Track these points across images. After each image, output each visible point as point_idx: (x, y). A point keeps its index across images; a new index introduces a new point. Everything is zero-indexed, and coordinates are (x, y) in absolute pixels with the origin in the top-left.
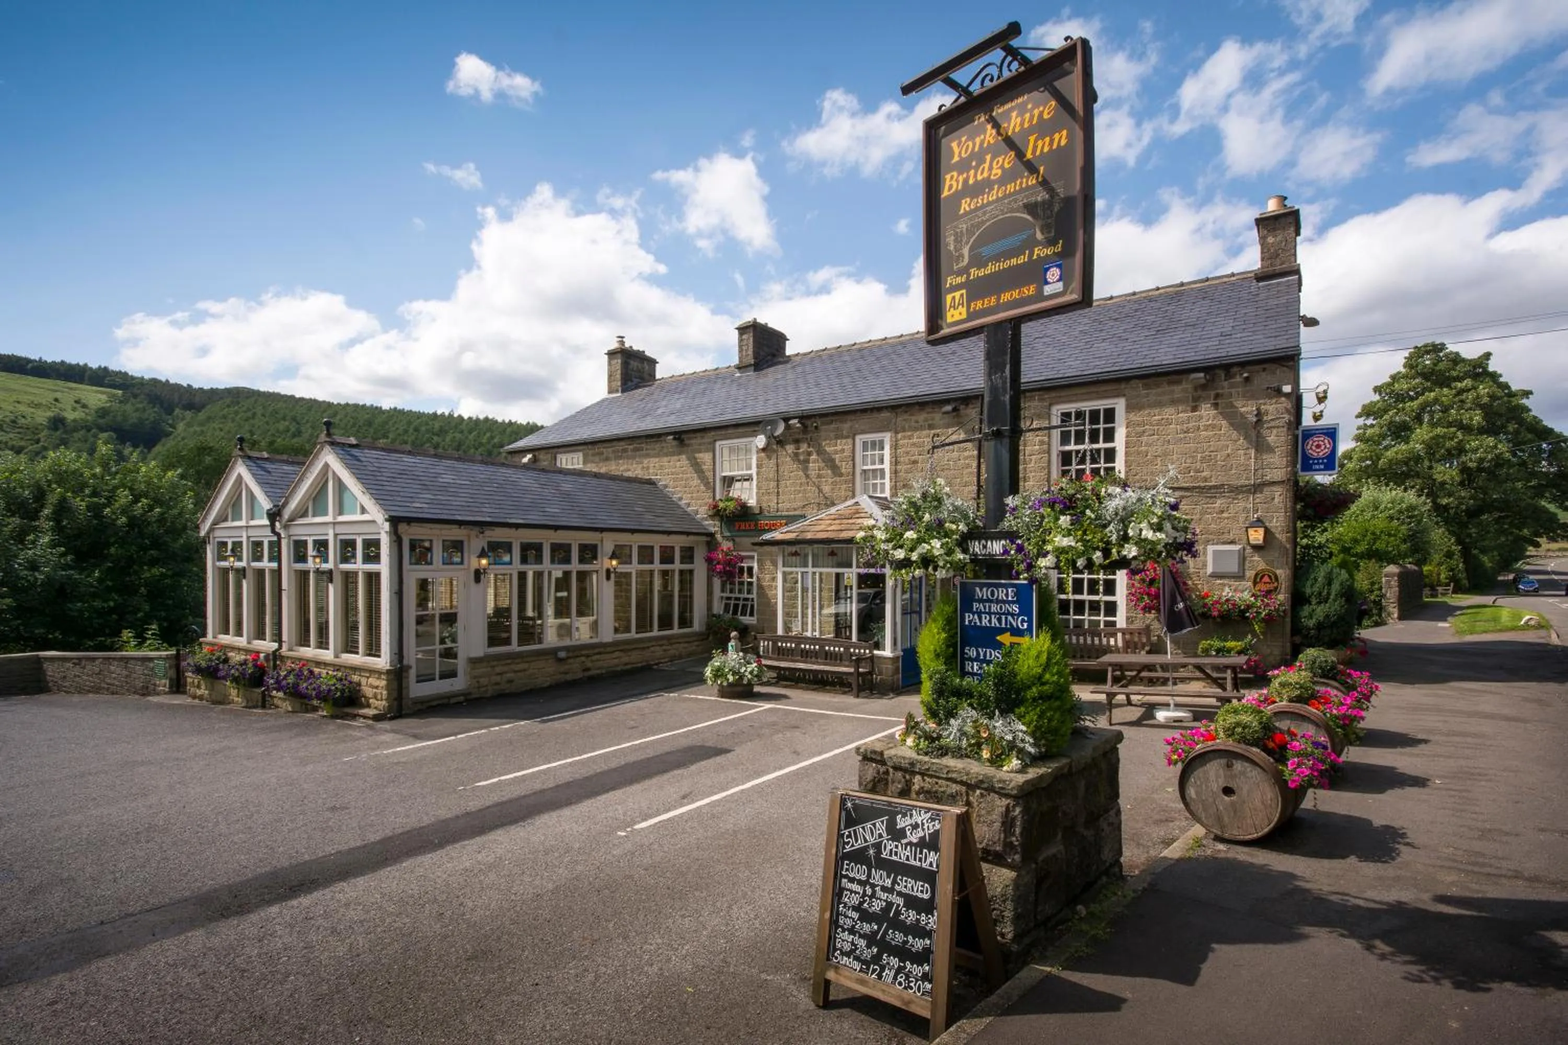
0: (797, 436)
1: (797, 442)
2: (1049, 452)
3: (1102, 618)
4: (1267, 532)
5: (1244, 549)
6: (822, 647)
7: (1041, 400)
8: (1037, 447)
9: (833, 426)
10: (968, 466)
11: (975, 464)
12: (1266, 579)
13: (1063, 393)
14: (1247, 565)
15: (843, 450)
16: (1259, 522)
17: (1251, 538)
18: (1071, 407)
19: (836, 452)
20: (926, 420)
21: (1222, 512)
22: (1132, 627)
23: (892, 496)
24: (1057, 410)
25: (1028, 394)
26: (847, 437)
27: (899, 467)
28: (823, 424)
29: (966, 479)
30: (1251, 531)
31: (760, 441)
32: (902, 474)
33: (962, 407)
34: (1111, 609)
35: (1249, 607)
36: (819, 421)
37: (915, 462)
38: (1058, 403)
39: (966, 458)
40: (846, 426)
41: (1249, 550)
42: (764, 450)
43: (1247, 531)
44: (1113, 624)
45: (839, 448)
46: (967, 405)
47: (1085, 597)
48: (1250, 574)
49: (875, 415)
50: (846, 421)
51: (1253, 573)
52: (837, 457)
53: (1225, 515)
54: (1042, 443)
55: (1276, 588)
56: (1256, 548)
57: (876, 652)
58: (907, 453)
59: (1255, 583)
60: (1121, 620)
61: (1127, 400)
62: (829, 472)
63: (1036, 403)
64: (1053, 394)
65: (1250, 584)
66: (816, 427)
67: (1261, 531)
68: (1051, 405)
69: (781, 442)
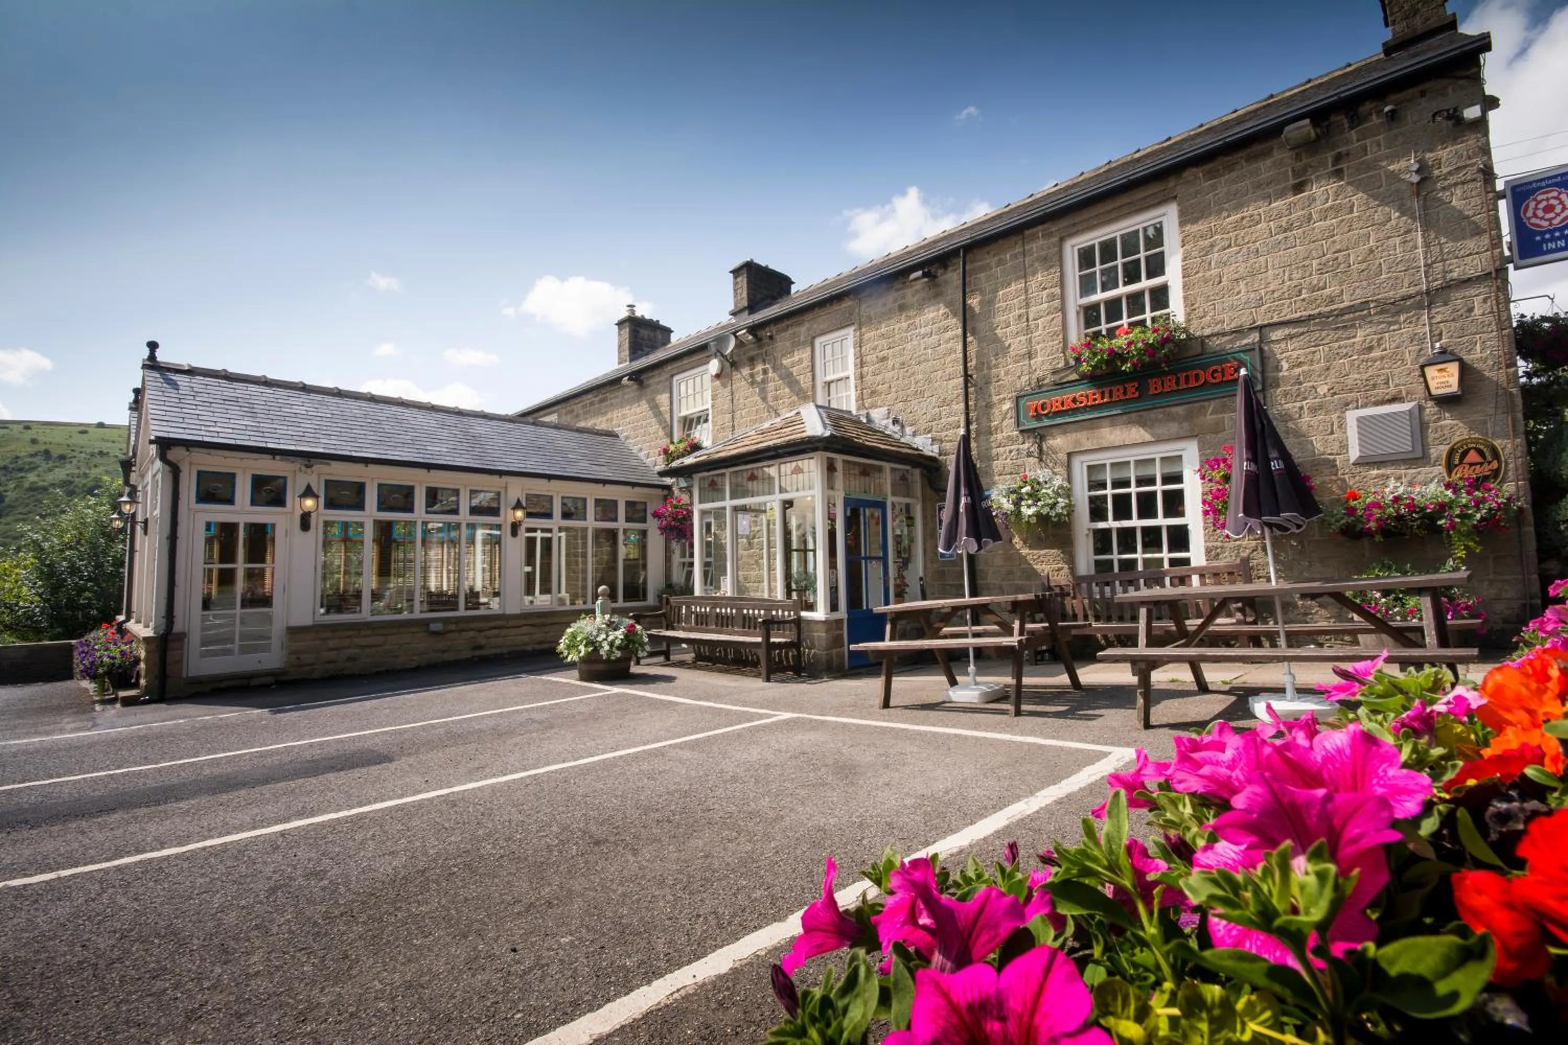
0: (752, 353)
1: (752, 361)
2: (1063, 309)
3: (1165, 555)
4: (1465, 370)
5: (1421, 408)
7: (1048, 235)
8: (1045, 305)
9: (790, 331)
10: (952, 351)
11: (960, 347)
12: (1473, 456)
13: (1078, 218)
14: (1431, 436)
15: (801, 361)
16: (1445, 356)
17: (1432, 384)
18: (1094, 238)
19: (793, 364)
20: (895, 301)
21: (1370, 349)
22: (1215, 563)
23: (858, 409)
24: (1072, 249)
25: (1027, 232)
26: (804, 343)
27: (865, 369)
28: (778, 332)
29: (949, 370)
30: (1431, 372)
31: (714, 366)
32: (869, 379)
33: (940, 271)
34: (1180, 538)
35: (1443, 507)
36: (774, 329)
37: (884, 359)
38: (1071, 235)
39: (947, 342)
40: (803, 331)
41: (1431, 408)
42: (718, 376)
43: (1423, 375)
44: (1185, 562)
45: (796, 358)
46: (945, 267)
47: (1135, 522)
48: (1439, 451)
49: (836, 307)
50: (800, 324)
51: (1445, 449)
52: (795, 370)
53: (1375, 354)
54: (1052, 297)
55: (1496, 473)
56: (1446, 402)
57: (804, 614)
58: (875, 349)
59: (1450, 468)
60: (1197, 554)
61: (1179, 205)
62: (787, 390)
63: (1041, 242)
64: (1064, 223)
65: (1440, 469)
66: (771, 337)
67: (1453, 369)
68: (1062, 240)
69: (734, 365)
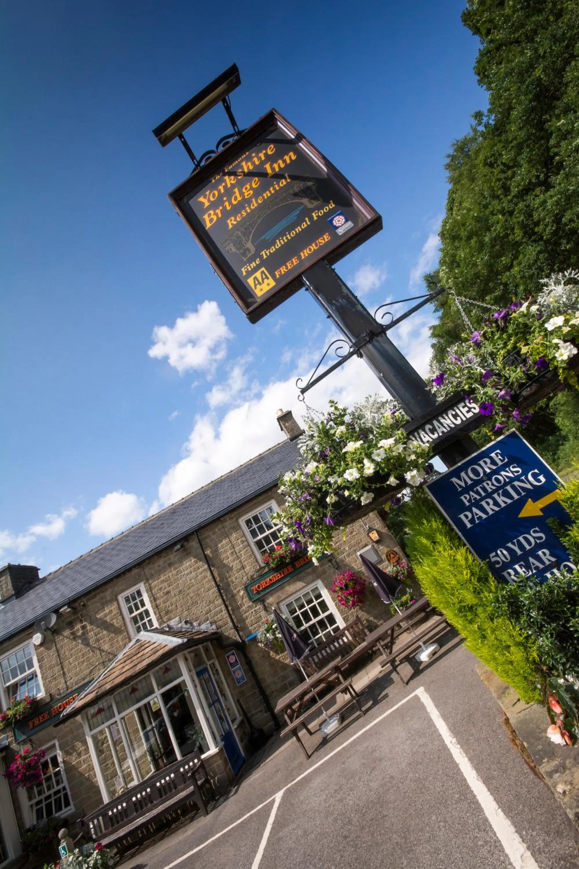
0: (69, 619)
1: (71, 624)
2: (249, 545)
3: (330, 629)
4: (378, 532)
5: (373, 546)
6: (153, 786)
7: (231, 519)
8: (241, 546)
9: (98, 597)
10: (205, 577)
11: (209, 574)
12: (392, 556)
13: (240, 510)
14: (380, 553)
15: (111, 612)
16: (371, 530)
17: (373, 538)
18: (250, 516)
19: (106, 616)
20: (165, 562)
21: (352, 533)
22: (349, 623)
23: (160, 625)
24: (242, 521)
25: (222, 519)
26: (111, 601)
27: (158, 602)
28: (88, 600)
29: (207, 586)
30: (371, 535)
31: (37, 638)
32: (162, 606)
33: (185, 544)
34: (331, 619)
35: (397, 572)
36: (85, 600)
37: (168, 592)
38: (240, 517)
39: (201, 573)
40: (108, 594)
41: (375, 545)
42: (41, 645)
43: (369, 536)
44: (338, 628)
45: (107, 611)
46: (188, 541)
47: (314, 621)
48: (384, 557)
49: (128, 575)
50: (106, 590)
51: (385, 555)
52: (108, 619)
53: (354, 533)
54: (243, 542)
55: (399, 558)
56: (377, 542)
57: (203, 757)
58: (160, 589)
59: (389, 561)
60: (341, 623)
61: (275, 499)
62: (105, 632)
63: (229, 522)
64: (236, 513)
65: (387, 562)
66: (84, 605)
67: (375, 532)
68: (237, 519)
69: (56, 631)
